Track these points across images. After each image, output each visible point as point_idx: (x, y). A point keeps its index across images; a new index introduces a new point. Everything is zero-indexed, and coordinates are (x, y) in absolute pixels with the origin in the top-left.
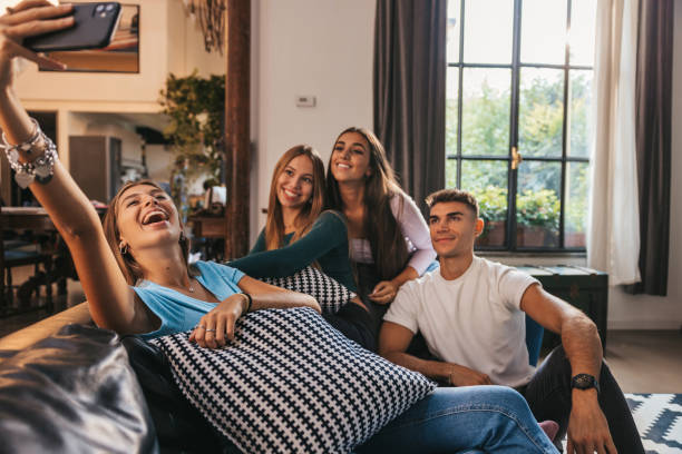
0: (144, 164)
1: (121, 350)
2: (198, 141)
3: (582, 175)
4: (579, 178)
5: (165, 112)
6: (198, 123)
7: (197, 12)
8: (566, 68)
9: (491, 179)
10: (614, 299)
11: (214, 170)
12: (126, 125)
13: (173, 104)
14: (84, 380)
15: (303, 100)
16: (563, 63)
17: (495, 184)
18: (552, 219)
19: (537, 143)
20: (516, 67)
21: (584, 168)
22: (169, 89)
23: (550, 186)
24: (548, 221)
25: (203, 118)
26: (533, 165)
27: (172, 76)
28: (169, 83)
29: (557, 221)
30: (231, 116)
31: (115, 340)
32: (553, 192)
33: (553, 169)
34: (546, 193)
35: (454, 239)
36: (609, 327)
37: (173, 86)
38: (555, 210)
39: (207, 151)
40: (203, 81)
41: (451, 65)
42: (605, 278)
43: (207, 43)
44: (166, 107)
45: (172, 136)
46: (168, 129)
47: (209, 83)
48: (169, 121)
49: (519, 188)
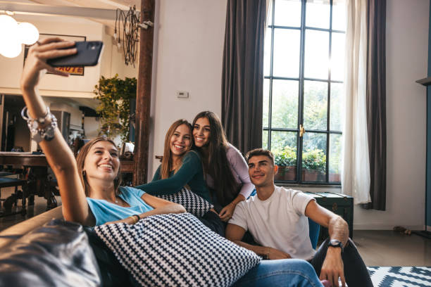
0: (83, 128)
1: (84, 235)
2: (116, 116)
3: (338, 141)
4: (336, 143)
5: (98, 98)
6: (117, 105)
7: (122, 43)
8: (329, 82)
9: (286, 142)
10: (357, 212)
11: (125, 132)
12: (74, 105)
13: (103, 94)
14: (65, 251)
15: (181, 94)
16: (327, 78)
17: (289, 145)
18: (321, 165)
19: (312, 123)
20: (301, 80)
21: (339, 137)
22: (101, 85)
23: (319, 147)
24: (319, 166)
25: (120, 102)
26: (310, 135)
27: (103, 77)
28: (100, 82)
29: (325, 167)
30: (139, 101)
31: (80, 229)
32: (322, 150)
33: (321, 137)
34: (318, 151)
35: (264, 175)
36: (354, 229)
37: (103, 83)
38: (323, 160)
39: (121, 122)
40: (121, 81)
41: (266, 78)
42: (352, 200)
43: (126, 60)
44: (98, 95)
45: (101, 112)
46: (99, 108)
47: (124, 82)
48: (100, 103)
49: (304, 148)
